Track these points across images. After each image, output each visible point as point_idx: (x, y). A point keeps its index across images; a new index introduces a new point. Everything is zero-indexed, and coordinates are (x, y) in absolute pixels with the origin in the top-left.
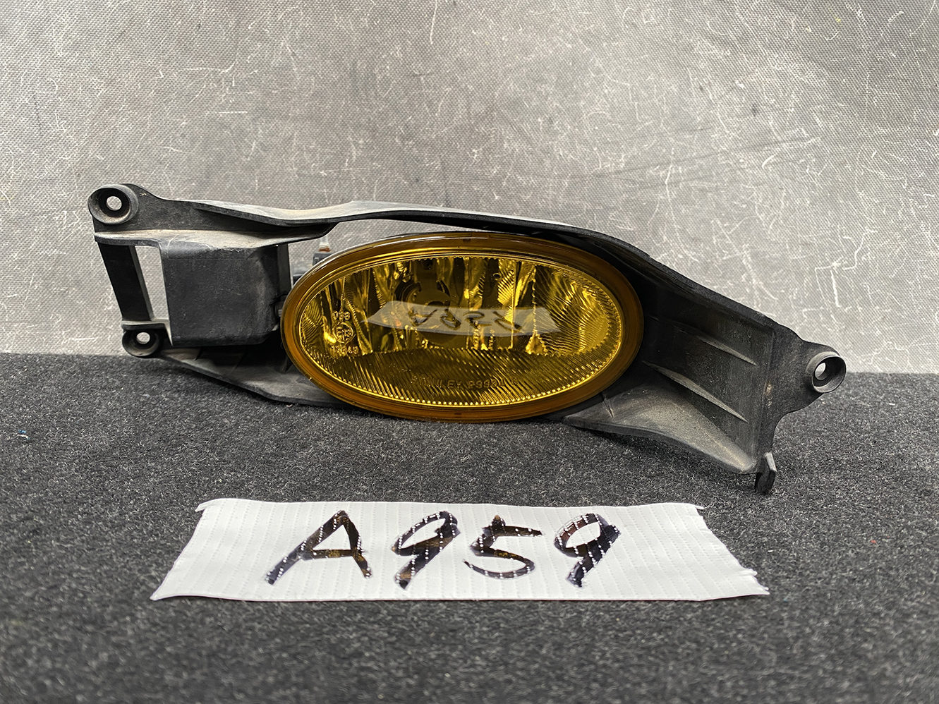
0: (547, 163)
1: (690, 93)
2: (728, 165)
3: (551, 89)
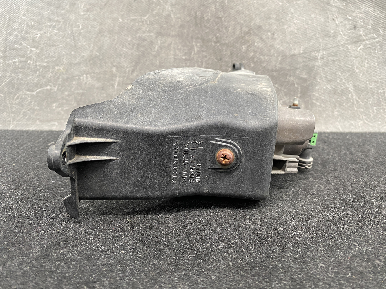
0: (272, 51)
1: (329, 22)
2: (344, 50)
3: (273, 21)
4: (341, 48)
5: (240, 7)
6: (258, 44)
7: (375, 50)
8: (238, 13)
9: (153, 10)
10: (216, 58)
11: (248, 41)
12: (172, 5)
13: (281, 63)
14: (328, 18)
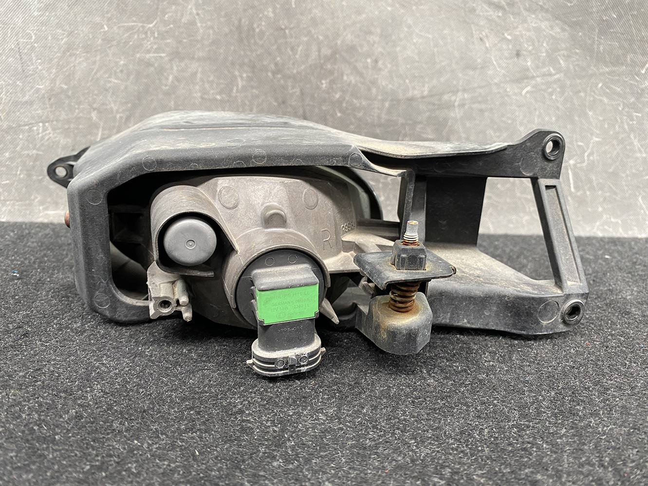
0: (374, 90)
1: (473, 43)
2: (499, 93)
3: (377, 39)
4: (495, 90)
5: (317, 13)
6: (350, 78)
7: (551, 94)
8: (314, 22)
9: (164, 13)
10: (276, 100)
11: (331, 72)
12: (197, 5)
13: (389, 112)
14: (472, 37)
